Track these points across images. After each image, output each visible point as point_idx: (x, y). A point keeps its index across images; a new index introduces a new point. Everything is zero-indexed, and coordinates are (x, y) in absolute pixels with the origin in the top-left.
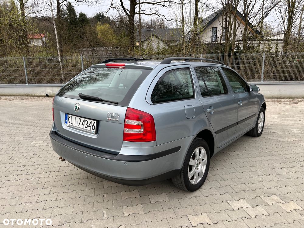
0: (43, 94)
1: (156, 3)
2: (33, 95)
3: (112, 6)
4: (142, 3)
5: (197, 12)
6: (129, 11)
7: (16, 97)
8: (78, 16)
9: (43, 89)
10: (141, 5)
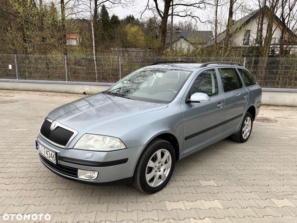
0: (81, 92)
1: (191, 5)
2: (72, 92)
3: (148, 8)
4: (176, 5)
5: (231, 13)
6: (163, 13)
7: (56, 93)
8: (110, 18)
9: (81, 87)
10: (174, 7)
